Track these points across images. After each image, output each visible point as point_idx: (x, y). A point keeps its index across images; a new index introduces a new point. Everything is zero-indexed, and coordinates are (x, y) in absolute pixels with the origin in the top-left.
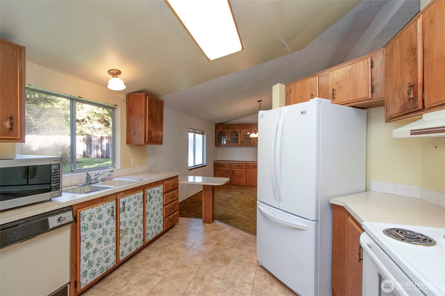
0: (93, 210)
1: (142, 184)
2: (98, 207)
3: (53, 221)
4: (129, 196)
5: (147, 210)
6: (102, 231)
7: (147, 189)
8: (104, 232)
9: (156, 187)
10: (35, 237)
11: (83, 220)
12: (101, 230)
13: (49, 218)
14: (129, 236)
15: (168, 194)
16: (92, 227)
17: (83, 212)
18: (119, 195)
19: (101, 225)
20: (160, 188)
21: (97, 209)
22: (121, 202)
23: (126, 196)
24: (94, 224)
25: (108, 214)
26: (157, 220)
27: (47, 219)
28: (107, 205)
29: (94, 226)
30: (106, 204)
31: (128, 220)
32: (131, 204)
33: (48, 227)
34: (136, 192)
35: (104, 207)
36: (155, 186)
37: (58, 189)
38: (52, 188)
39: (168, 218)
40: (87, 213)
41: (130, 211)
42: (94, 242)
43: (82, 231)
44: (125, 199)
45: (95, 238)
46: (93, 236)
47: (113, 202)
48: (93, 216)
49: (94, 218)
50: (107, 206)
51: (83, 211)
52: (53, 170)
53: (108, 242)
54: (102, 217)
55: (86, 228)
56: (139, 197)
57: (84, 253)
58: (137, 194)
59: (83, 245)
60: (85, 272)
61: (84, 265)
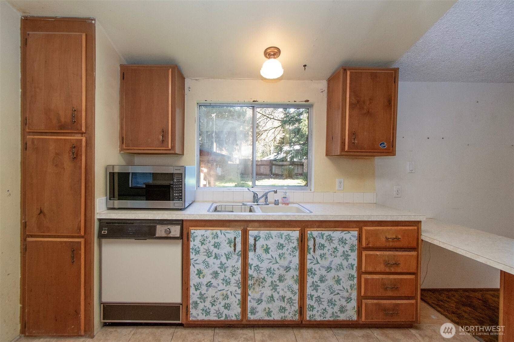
0: (208, 232)
1: (296, 218)
2: (215, 232)
3: (160, 231)
4: (268, 232)
5: (309, 265)
6: (219, 264)
7: (312, 229)
8: (222, 266)
9: (339, 231)
10: (146, 240)
11: (194, 241)
12: (218, 262)
13: (157, 226)
14: (267, 292)
15: (378, 253)
16: (205, 254)
17: (193, 231)
18: (250, 224)
19: (217, 255)
20: (352, 236)
21: (213, 234)
22: (252, 236)
23: (263, 229)
24: (208, 251)
25: (229, 245)
26: (338, 294)
27: (155, 227)
28: (228, 233)
29: (209, 254)
30: (226, 231)
31: (265, 266)
32: (272, 244)
33: (155, 234)
34: (285, 229)
35: (223, 234)
36: (332, 229)
37: (181, 200)
38: (175, 198)
39: (375, 301)
40: (199, 235)
41: (269, 253)
42: (207, 272)
43: (192, 253)
44: (259, 233)
45: (209, 269)
46: (206, 264)
47: (237, 232)
48: (207, 241)
49: (208, 244)
50: (226, 234)
51: (195, 230)
52: (176, 179)
53: (228, 283)
54: (219, 246)
55: (197, 252)
56: (288, 238)
57: (194, 279)
58: (285, 232)
59: (193, 270)
60: (196, 303)
61: (194, 295)
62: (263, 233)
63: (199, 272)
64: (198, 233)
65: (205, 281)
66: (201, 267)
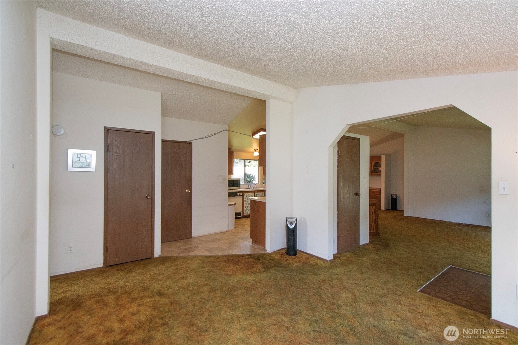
3: (238, 194)
11: (245, 196)
17: (244, 194)
21: (248, 194)
43: (244, 199)
48: (247, 196)
55: (246, 199)
56: (262, 194)
57: (245, 205)
58: (262, 193)
59: (245, 203)
60: (245, 211)
61: (245, 209)
62: (258, 193)
63: (246, 203)
64: (246, 194)
65: (247, 205)
66: (246, 202)
